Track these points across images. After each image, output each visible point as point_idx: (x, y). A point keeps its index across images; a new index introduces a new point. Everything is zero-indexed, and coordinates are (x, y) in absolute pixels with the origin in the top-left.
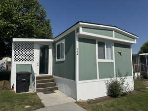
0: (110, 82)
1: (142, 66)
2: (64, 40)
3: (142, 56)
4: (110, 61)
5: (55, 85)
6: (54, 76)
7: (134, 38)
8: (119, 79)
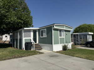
0: (63, 45)
1: (74, 39)
2: (46, 29)
3: (74, 35)
4: (63, 37)
5: (41, 47)
6: (39, 44)
7: (72, 28)
8: (66, 44)
